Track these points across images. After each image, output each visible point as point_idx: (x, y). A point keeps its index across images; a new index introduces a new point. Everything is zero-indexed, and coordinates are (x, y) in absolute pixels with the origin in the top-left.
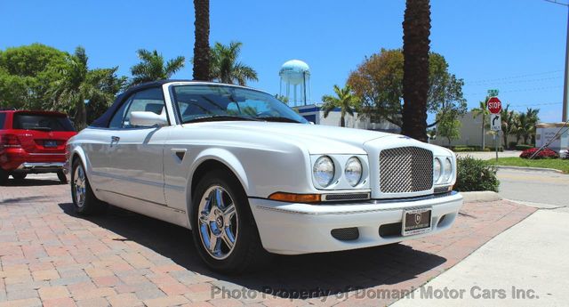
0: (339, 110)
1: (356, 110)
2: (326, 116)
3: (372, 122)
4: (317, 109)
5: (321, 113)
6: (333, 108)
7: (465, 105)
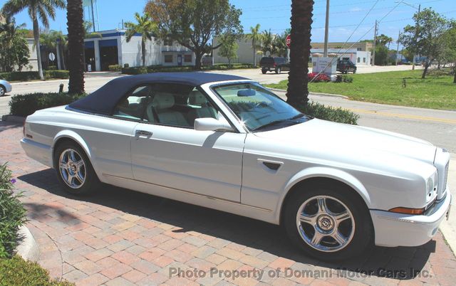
0: (140, 35)
1: (154, 35)
2: (128, 40)
3: (165, 44)
4: (119, 34)
5: (123, 38)
6: (135, 34)
7: (242, 31)
